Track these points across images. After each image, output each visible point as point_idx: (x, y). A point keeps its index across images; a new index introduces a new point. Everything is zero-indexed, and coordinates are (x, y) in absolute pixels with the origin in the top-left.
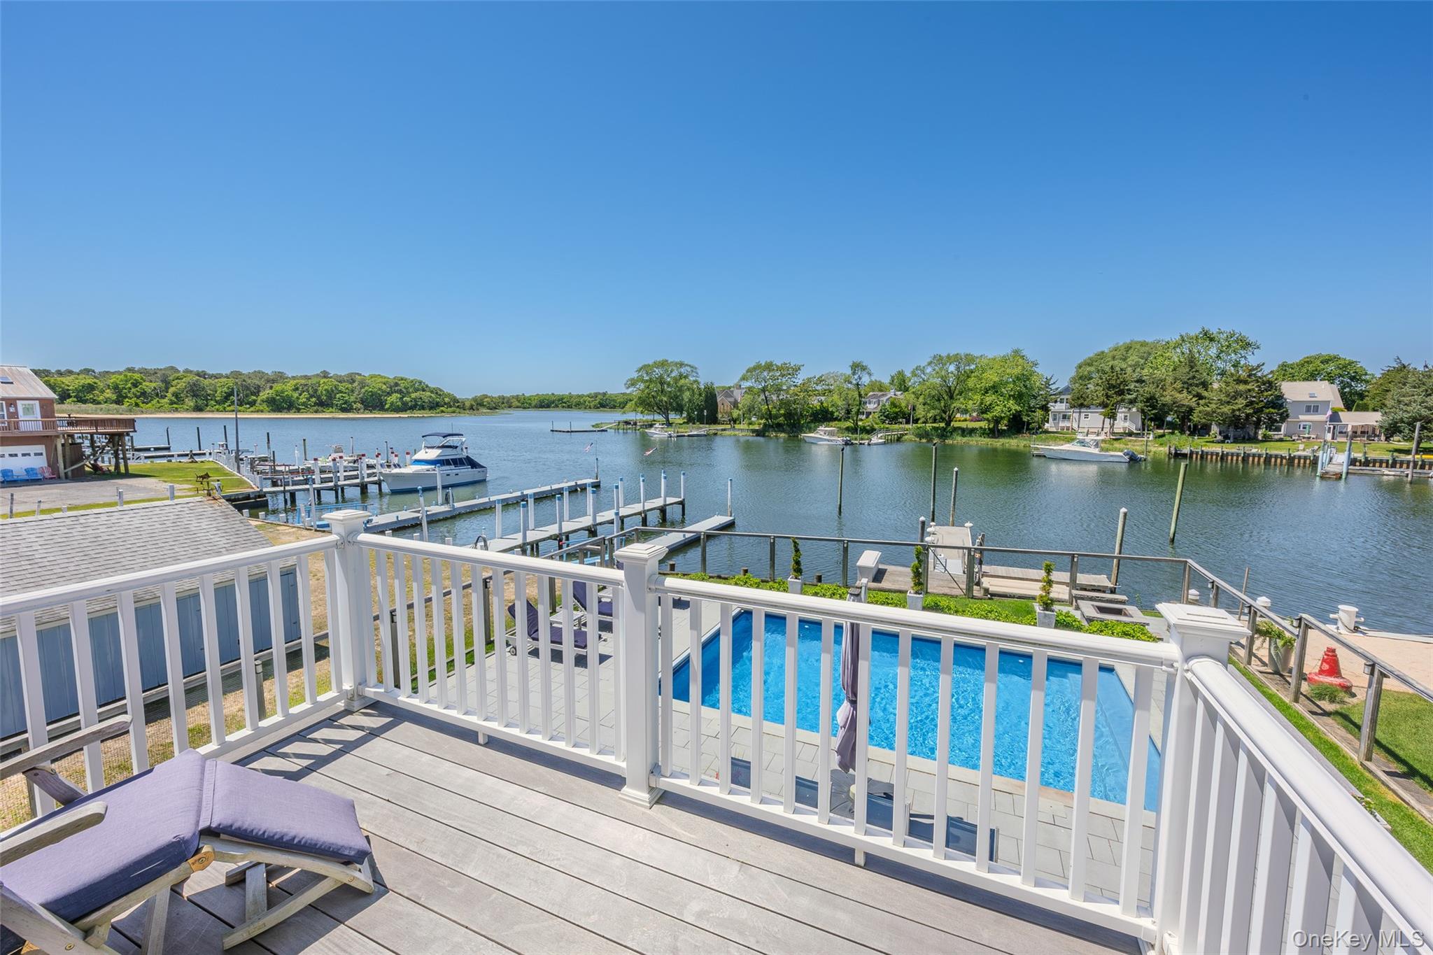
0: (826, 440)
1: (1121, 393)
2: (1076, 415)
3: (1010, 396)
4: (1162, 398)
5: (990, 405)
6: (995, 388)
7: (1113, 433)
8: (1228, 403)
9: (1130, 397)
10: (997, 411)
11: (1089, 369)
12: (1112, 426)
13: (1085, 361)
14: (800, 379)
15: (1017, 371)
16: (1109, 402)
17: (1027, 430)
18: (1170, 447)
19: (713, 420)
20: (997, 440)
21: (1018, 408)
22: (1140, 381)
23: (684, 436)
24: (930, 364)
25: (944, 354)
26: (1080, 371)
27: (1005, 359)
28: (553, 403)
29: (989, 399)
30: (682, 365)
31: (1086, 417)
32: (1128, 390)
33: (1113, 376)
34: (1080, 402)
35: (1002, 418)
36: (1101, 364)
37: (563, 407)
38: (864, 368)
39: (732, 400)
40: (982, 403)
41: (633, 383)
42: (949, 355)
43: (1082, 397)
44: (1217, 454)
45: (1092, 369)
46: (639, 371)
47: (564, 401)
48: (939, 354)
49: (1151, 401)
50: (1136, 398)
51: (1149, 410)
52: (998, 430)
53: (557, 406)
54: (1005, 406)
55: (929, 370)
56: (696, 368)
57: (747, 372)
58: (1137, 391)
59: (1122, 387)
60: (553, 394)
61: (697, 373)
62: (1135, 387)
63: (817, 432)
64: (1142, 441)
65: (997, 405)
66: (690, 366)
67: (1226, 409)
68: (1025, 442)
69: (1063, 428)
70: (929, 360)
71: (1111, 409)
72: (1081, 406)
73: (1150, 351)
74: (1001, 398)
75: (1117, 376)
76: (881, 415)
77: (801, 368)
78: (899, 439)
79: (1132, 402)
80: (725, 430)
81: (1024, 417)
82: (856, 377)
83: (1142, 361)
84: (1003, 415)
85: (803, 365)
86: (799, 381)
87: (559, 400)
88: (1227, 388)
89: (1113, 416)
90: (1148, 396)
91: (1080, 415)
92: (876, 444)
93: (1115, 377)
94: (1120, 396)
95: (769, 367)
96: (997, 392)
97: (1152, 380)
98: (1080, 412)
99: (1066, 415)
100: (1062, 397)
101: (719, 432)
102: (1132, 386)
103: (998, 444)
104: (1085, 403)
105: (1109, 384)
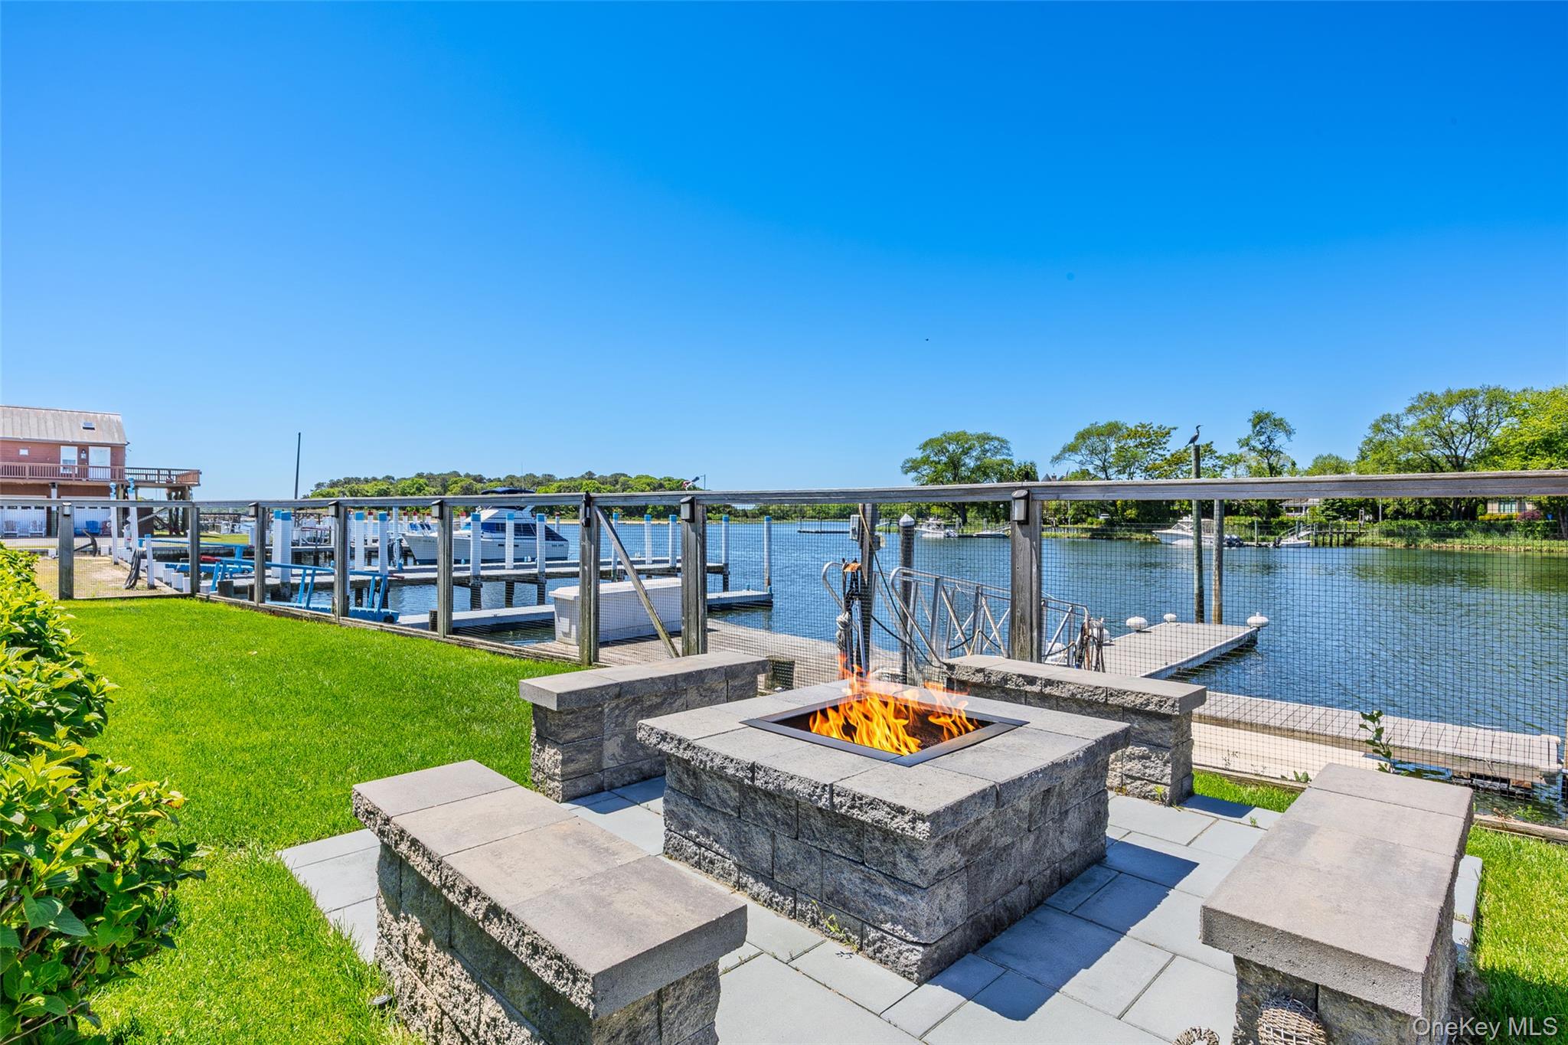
20: (1561, 543)
23: (972, 537)
24: (1411, 410)
25: (1439, 391)
30: (985, 438)
38: (1279, 424)
41: (913, 466)
42: (1449, 391)
46: (924, 446)
48: (1429, 391)
55: (1410, 421)
56: (1006, 442)
57: (1077, 439)
61: (1008, 449)
63: (1179, 528)
66: (998, 439)
70: (1408, 405)
76: (1327, 509)
77: (1173, 432)
78: (1348, 544)
82: (1263, 438)
85: (1175, 429)
92: (1288, 546)
95: (1113, 430)
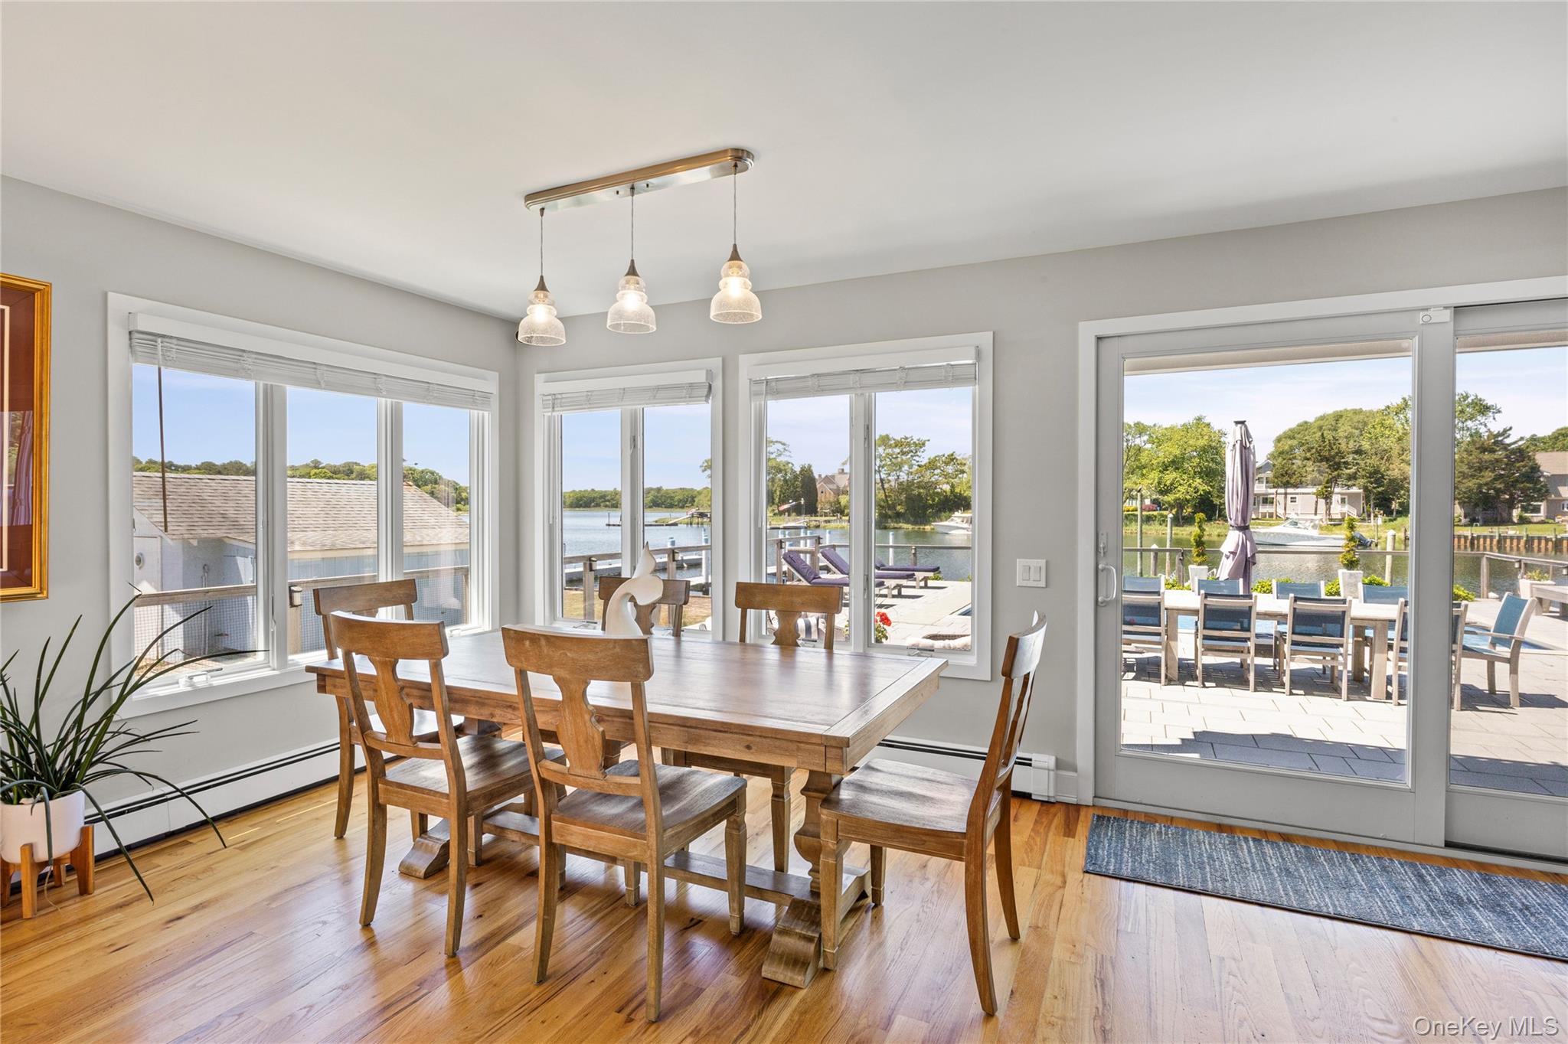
0: (964, 529)
1: (1337, 466)
2: (1281, 498)
3: (1195, 473)
4: (1389, 473)
5: (1172, 484)
6: (1176, 464)
7: (1331, 520)
8: (1473, 476)
9: (1348, 471)
10: (1181, 492)
11: (1290, 442)
12: (1328, 509)
13: (1285, 433)
14: (924, 458)
15: (1202, 442)
16: (1322, 478)
17: (1219, 516)
18: (1406, 531)
19: (811, 509)
20: (1181, 528)
21: (1207, 488)
22: (1359, 452)
23: (779, 528)
26: (1280, 445)
27: (1186, 428)
28: (594, 501)
29: (1170, 477)
31: (1293, 500)
32: (1344, 463)
33: (1325, 447)
34: (1285, 480)
35: (1188, 501)
36: (1305, 436)
37: (606, 506)
39: (834, 487)
40: (1159, 483)
43: (1286, 473)
44: (1466, 538)
45: (1295, 442)
47: (607, 498)
49: (1376, 476)
50: (1356, 473)
51: (1374, 488)
52: (1183, 518)
53: (598, 505)
54: (1190, 485)
58: (1357, 464)
59: (1337, 460)
60: (593, 490)
61: (791, 453)
62: (1354, 459)
63: (952, 520)
64: (1368, 526)
65: (1181, 485)
67: (1471, 484)
68: (1219, 530)
69: (1264, 515)
71: (1326, 487)
72: (1287, 485)
73: (1366, 419)
74: (1185, 477)
75: (1330, 446)
79: (1352, 477)
80: (829, 521)
81: (1214, 499)
83: (1357, 432)
84: (1188, 497)
86: (924, 461)
87: (601, 497)
88: (1471, 458)
89: (1327, 497)
90: (1372, 470)
91: (1286, 498)
93: (1328, 448)
94: (1336, 470)
96: (1177, 469)
97: (1374, 451)
98: (1286, 494)
99: (1267, 499)
100: (1260, 476)
101: (823, 524)
102: (1350, 458)
103: (1185, 533)
104: (1292, 481)
105: (1320, 456)
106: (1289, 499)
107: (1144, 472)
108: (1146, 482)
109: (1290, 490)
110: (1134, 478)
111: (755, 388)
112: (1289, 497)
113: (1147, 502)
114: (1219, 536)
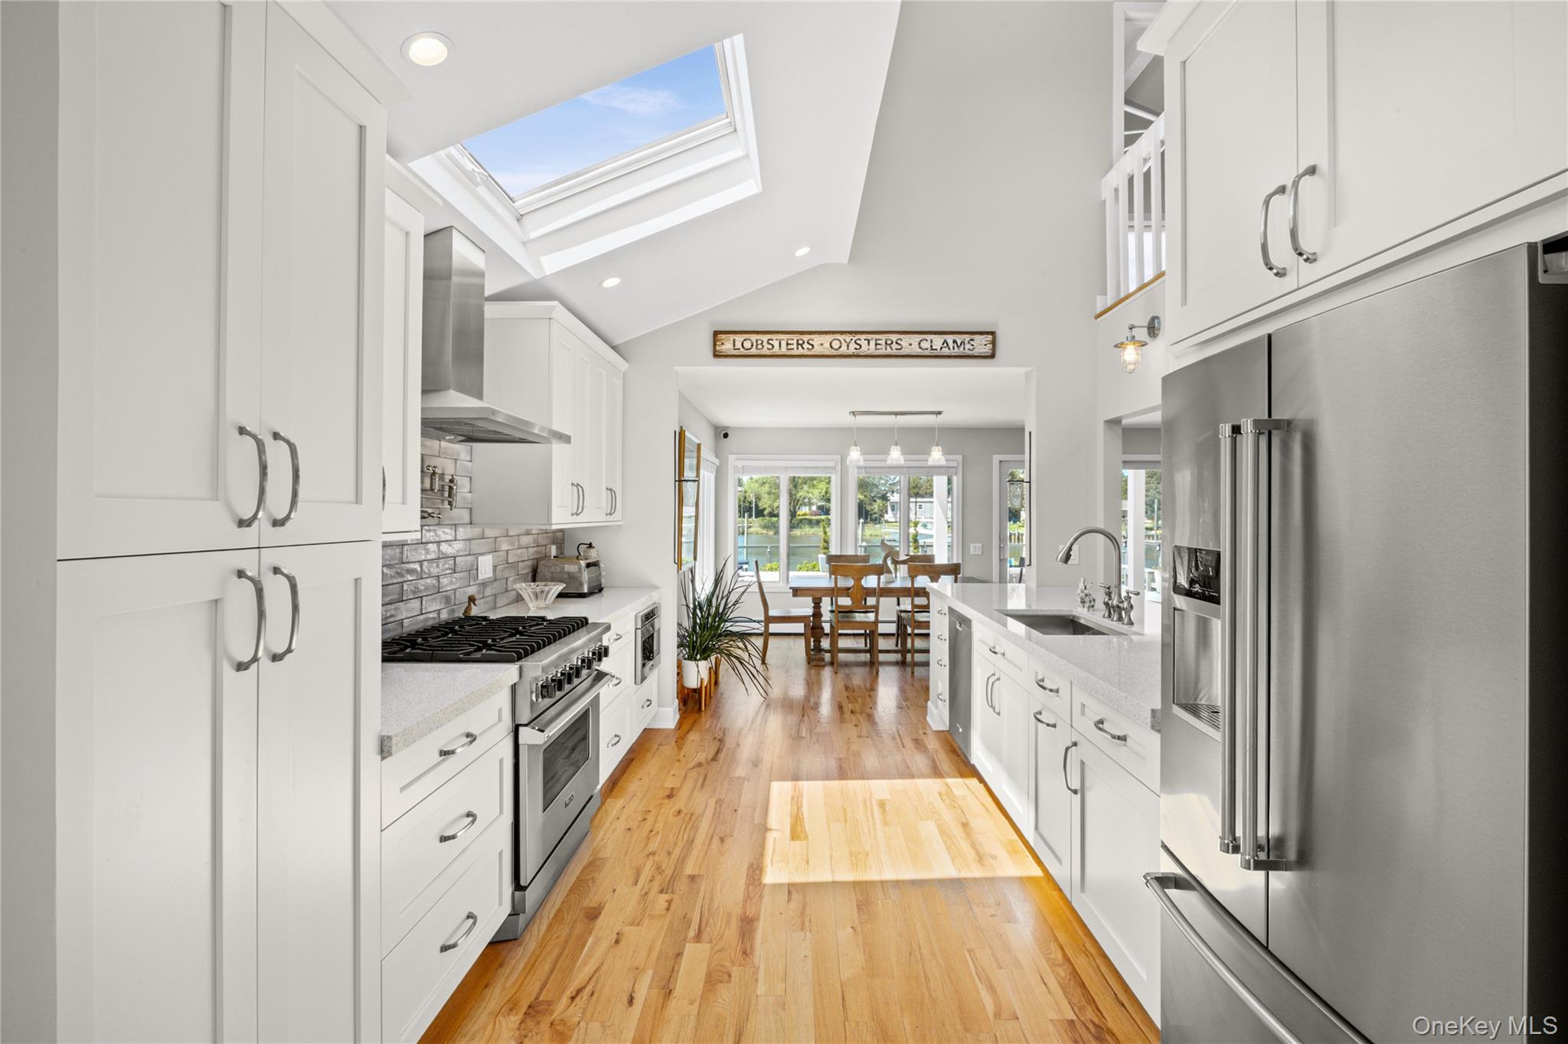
106: (918, 507)
107: (815, 482)
108: (816, 492)
109: (919, 500)
110: (806, 487)
111: (860, 471)
112: (918, 504)
113: (814, 508)
114: (871, 535)
